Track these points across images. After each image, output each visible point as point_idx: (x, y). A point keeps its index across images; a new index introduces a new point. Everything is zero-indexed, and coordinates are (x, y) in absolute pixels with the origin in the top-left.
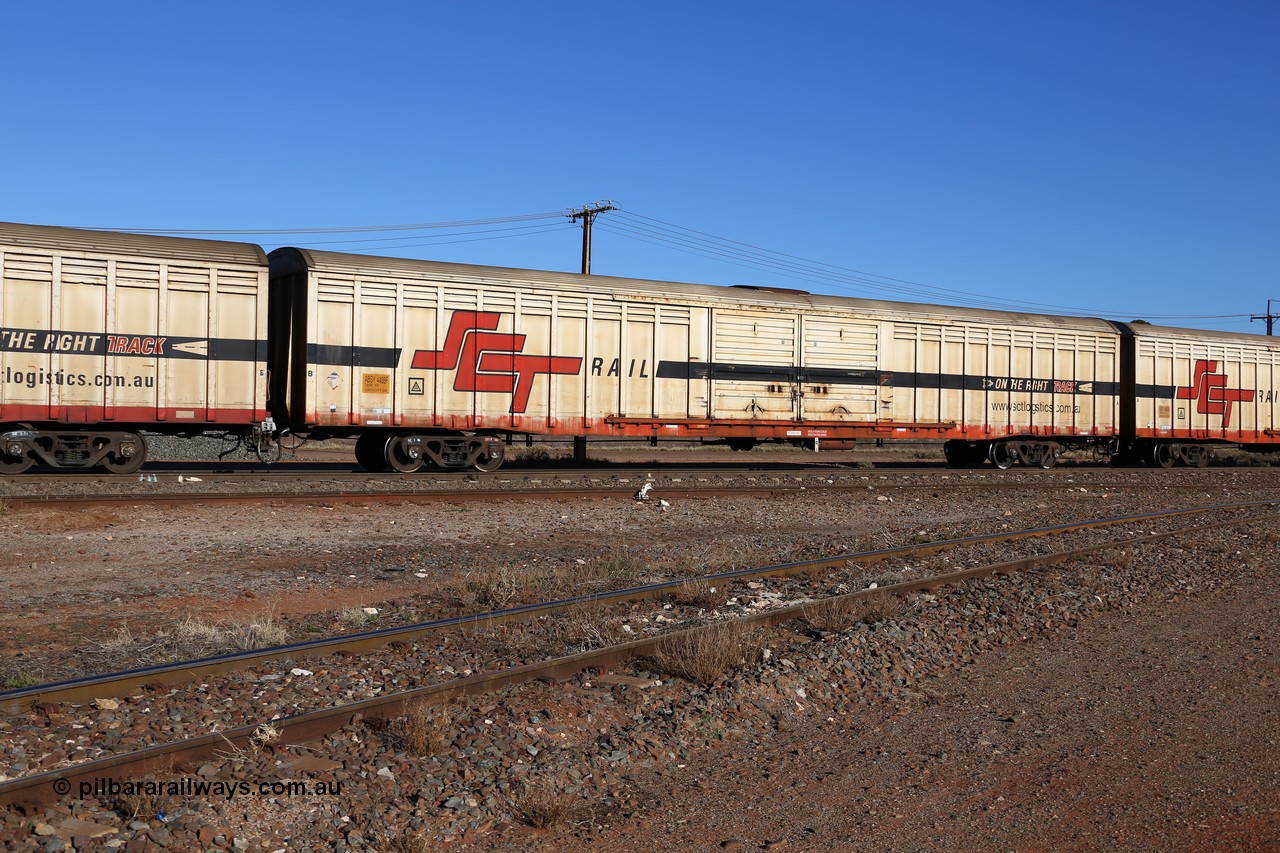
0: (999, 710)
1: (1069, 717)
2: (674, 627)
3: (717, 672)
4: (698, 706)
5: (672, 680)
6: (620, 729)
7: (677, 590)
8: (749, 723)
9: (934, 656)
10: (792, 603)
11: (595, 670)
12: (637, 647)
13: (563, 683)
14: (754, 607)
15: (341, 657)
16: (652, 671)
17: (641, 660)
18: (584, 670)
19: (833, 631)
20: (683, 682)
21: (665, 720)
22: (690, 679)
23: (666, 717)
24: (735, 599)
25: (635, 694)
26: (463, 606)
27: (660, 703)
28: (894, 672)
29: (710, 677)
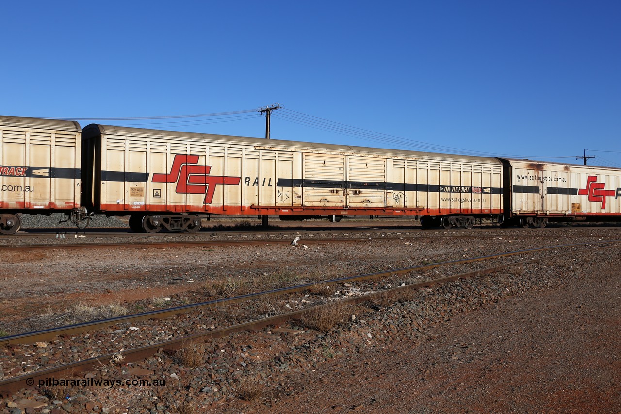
0: (462, 343)
1: (494, 345)
2: (310, 305)
3: (330, 326)
4: (322, 343)
5: (309, 330)
6: (284, 353)
7: (311, 287)
8: (345, 350)
9: (432, 317)
10: (365, 293)
11: (273, 326)
12: (293, 315)
13: (258, 332)
14: (347, 295)
15: (153, 321)
16: (300, 326)
17: (295, 321)
18: (268, 326)
19: (384, 306)
20: (314, 331)
21: (306, 349)
22: (318, 330)
23: (306, 348)
24: (338, 292)
25: (292, 337)
26: (210, 296)
27: (303, 341)
28: (413, 325)
29: (327, 328)
